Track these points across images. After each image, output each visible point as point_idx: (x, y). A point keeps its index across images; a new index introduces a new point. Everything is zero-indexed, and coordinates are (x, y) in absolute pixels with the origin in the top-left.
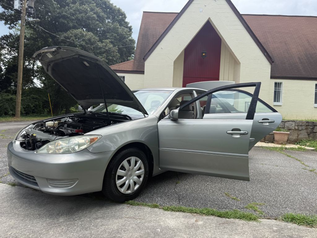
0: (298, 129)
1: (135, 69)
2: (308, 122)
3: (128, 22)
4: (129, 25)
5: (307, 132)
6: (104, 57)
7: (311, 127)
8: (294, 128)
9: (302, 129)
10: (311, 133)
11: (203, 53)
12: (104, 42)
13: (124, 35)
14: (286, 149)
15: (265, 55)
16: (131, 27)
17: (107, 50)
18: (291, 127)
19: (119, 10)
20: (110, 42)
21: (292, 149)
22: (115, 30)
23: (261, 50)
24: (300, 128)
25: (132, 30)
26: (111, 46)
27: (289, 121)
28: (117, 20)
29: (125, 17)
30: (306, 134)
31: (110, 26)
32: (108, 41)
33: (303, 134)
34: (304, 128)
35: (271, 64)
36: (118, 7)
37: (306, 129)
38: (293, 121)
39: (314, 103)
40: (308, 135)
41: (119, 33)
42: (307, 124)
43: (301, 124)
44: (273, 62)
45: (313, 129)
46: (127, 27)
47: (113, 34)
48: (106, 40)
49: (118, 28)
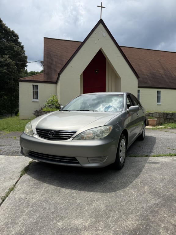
0: (160, 117)
1: (46, 80)
2: (164, 113)
3: (21, 42)
4: (22, 45)
5: (164, 119)
6: (5, 69)
7: (166, 116)
8: (157, 117)
9: (162, 117)
10: (166, 119)
11: (96, 71)
12: (4, 57)
13: (19, 52)
14: (159, 128)
15: (134, 73)
16: (23, 46)
17: (7, 64)
18: (156, 116)
19: (13, 32)
20: (9, 57)
21: (161, 128)
22: (11, 48)
23: (132, 70)
24: (161, 117)
25: (24, 49)
26: (10, 60)
27: (155, 113)
28: (11, 40)
29: (18, 38)
30: (163, 119)
31: (7, 45)
32: (7, 56)
33: (162, 120)
34: (162, 116)
35: (138, 79)
36: (11, 30)
37: (163, 117)
38: (157, 113)
39: (157, 102)
40: (164, 120)
41: (15, 51)
42: (164, 114)
43: (161, 114)
44: (139, 78)
45: (167, 117)
46: (20, 46)
47: (10, 51)
48: (6, 56)
49: (14, 47)
